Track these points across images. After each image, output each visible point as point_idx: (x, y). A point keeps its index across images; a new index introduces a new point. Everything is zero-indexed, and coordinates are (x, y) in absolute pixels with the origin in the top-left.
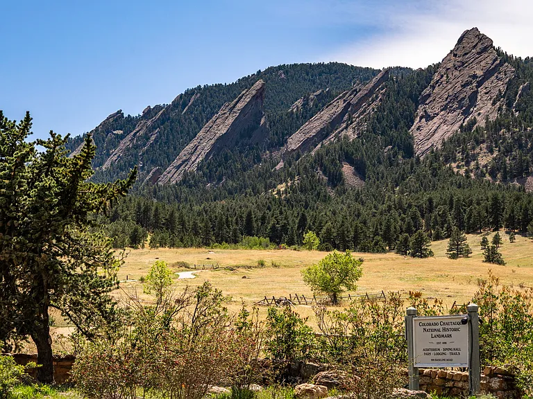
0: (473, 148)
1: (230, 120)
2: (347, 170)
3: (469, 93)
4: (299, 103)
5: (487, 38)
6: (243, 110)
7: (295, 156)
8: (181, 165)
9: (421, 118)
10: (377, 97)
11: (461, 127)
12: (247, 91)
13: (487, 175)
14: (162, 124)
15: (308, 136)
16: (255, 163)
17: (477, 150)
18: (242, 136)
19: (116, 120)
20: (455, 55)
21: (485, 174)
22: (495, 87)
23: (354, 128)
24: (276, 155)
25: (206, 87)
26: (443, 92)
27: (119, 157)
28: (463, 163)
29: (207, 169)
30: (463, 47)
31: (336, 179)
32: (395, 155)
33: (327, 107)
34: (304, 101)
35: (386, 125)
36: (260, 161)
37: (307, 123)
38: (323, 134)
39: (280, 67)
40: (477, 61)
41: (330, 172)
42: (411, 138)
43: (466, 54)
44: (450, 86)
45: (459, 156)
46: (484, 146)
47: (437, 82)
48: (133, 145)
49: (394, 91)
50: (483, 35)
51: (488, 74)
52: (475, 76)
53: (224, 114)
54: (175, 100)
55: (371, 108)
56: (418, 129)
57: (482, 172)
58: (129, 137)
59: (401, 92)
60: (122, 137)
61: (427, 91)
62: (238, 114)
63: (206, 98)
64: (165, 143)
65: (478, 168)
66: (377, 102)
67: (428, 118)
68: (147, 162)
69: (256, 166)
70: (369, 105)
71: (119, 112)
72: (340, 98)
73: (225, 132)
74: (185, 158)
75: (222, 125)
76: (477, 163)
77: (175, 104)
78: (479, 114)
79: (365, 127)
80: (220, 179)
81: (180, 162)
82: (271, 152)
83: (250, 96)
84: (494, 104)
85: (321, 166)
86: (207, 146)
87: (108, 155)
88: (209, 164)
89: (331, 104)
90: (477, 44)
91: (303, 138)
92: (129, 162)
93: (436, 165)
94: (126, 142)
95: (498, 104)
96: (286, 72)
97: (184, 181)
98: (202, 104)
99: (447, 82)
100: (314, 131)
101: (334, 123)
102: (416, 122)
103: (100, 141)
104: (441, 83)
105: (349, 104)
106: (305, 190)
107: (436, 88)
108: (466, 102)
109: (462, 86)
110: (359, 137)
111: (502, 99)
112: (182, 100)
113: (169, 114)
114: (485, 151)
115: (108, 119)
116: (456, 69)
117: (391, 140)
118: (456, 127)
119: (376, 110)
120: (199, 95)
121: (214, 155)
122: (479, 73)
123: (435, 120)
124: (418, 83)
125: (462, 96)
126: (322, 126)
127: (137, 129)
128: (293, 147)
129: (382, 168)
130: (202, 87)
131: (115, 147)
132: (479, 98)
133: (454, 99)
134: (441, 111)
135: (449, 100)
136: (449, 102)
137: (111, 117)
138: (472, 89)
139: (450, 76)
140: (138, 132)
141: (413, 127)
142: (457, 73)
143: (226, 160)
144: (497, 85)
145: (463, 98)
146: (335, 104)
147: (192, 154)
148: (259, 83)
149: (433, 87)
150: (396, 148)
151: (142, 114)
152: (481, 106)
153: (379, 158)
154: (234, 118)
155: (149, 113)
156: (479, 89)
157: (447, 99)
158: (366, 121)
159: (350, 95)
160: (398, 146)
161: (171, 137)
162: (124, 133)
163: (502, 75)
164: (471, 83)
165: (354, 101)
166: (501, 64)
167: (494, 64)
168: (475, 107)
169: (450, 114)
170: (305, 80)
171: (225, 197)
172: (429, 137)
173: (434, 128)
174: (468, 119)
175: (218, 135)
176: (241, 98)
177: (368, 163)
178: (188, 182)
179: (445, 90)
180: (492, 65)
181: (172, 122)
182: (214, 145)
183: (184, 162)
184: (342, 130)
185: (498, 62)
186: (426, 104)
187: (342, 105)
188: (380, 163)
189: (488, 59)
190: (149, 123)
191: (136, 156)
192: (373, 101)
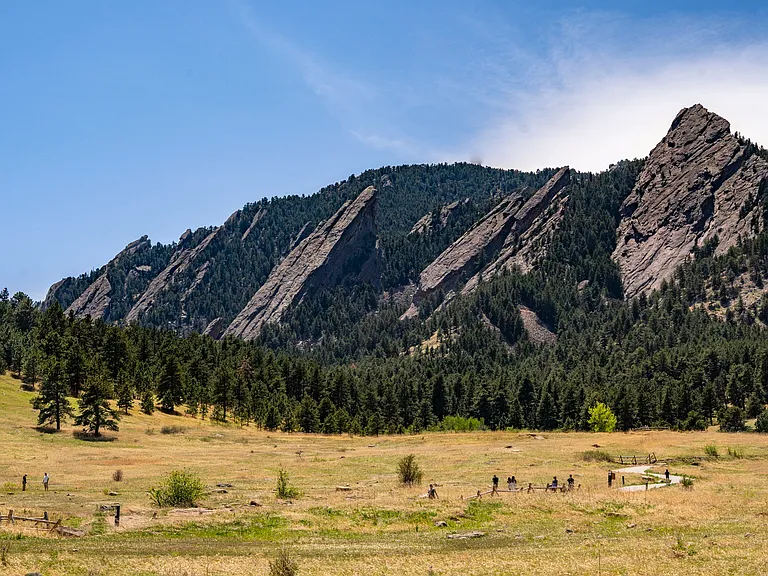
0: (731, 280)
1: (328, 247)
2: (527, 316)
3: (702, 200)
4: (426, 220)
5: (721, 118)
6: (346, 231)
7: (436, 298)
8: (255, 314)
9: (627, 239)
10: (556, 208)
11: (694, 249)
12: (351, 203)
13: (757, 320)
14: (214, 254)
15: (451, 268)
16: (368, 311)
17: (737, 283)
18: (346, 271)
19: (139, 251)
20: (671, 145)
21: (754, 319)
22: (741, 190)
23: (526, 255)
24: (399, 297)
25: (276, 201)
26: (659, 199)
27: (149, 304)
28: (718, 302)
29: (296, 319)
30: (684, 133)
31: (513, 331)
32: (596, 293)
33: (478, 225)
34: (433, 217)
35: (577, 249)
36: (375, 307)
37: (449, 249)
38: (475, 265)
39: (383, 171)
40: (708, 152)
41: (503, 319)
42: (617, 267)
43: (690, 142)
44: (669, 191)
45: (710, 292)
46: (746, 276)
47: (647, 184)
48: (171, 288)
49: (581, 199)
50: (714, 115)
51: (727, 172)
52: (707, 175)
53: (318, 237)
54: (230, 219)
55: (548, 224)
56: (624, 255)
57: (749, 315)
58: (164, 275)
59: (592, 201)
60: (151, 276)
61: (631, 199)
62: (338, 238)
63: (276, 217)
64: (220, 284)
65: (742, 310)
66: (557, 216)
67: (640, 238)
68: (193, 312)
69: (371, 313)
70: (545, 220)
71: (144, 239)
72: (497, 211)
73: (321, 263)
74: (260, 304)
75: (315, 253)
76: (741, 301)
77: (230, 226)
78: (720, 231)
79: (543, 253)
80: (317, 335)
81: (253, 310)
82: (391, 293)
83: (356, 211)
84: (743, 215)
85: (487, 312)
86: (293, 285)
87: (132, 303)
88: (299, 313)
89: (483, 220)
90: (706, 127)
91: (444, 271)
92: (167, 312)
93: (677, 306)
94: (158, 283)
95: (750, 214)
96: (393, 178)
97: (264, 338)
98: (270, 224)
99: (663, 185)
100: (461, 260)
101: (491, 249)
102: (620, 244)
103: (117, 281)
104: (654, 186)
105: (512, 220)
106: (471, 347)
107: (647, 195)
108: (698, 213)
109: (689, 190)
110: (536, 269)
111: (755, 208)
112: (241, 220)
113: (222, 240)
114: (750, 283)
115: (127, 249)
116: (675, 164)
117: (587, 272)
118: (685, 250)
119: (557, 227)
120: (265, 212)
121: (306, 299)
122: (714, 170)
123: (651, 240)
124: (616, 187)
125: (690, 204)
126: (472, 253)
127: (175, 264)
128: (431, 284)
129: (580, 313)
130: (269, 200)
131: (141, 291)
132: (717, 207)
133: (678, 210)
134: (660, 226)
135: (670, 211)
136: (671, 214)
137: (132, 245)
138: (706, 194)
139: (667, 175)
140: (176, 267)
141: (615, 253)
142: (678, 171)
143: (325, 307)
144: (743, 187)
145: (693, 208)
146: (490, 219)
147: (271, 298)
148: (369, 191)
149: (641, 192)
150: (596, 283)
151: (178, 242)
152: (722, 218)
153: (573, 299)
154: (334, 243)
155: (189, 240)
156: (716, 194)
157: (667, 209)
158: (543, 244)
159: (514, 206)
160: (598, 279)
161: (228, 274)
162: (153, 269)
163: (749, 173)
164: (702, 185)
165: (520, 215)
166: (746, 156)
167: (736, 157)
168: (712, 219)
169: (673, 232)
170: (421, 188)
171: (332, 362)
172: (644, 266)
173: (651, 253)
174: (702, 238)
175: (310, 269)
176: (342, 213)
177: (558, 306)
178: (270, 339)
179: (662, 197)
180: (732, 157)
181: (228, 252)
182: (305, 284)
183: (259, 310)
184: (507, 258)
185: (741, 153)
186: (634, 218)
187: (501, 221)
188: (576, 306)
189: (725, 150)
190: (193, 254)
191: (177, 302)
192: (550, 214)
